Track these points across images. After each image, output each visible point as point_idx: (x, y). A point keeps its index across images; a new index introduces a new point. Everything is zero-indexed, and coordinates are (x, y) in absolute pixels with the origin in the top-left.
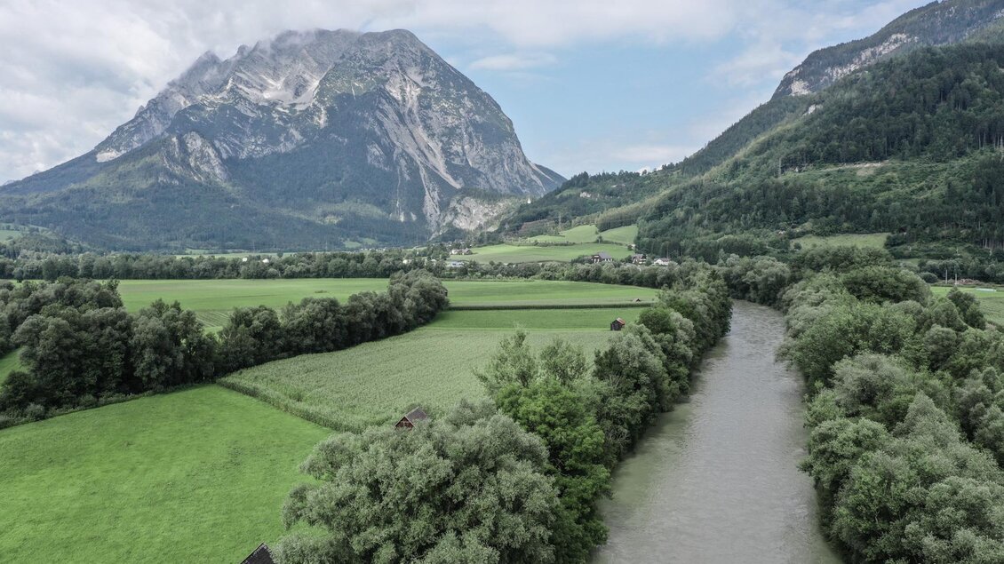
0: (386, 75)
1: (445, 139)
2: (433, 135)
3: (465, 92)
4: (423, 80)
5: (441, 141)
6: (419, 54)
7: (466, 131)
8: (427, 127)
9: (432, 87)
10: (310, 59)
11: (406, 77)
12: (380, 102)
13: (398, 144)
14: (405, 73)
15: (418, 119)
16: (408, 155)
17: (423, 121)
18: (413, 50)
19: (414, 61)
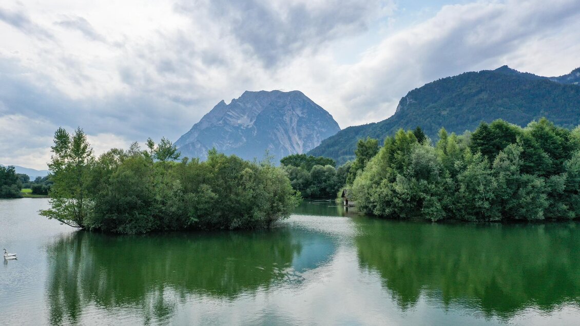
0: (284, 112)
1: (305, 140)
2: (301, 138)
3: (318, 119)
4: (302, 113)
5: (304, 141)
6: (302, 102)
7: (316, 136)
8: (299, 135)
9: (304, 116)
10: (259, 105)
11: (294, 113)
12: (277, 125)
13: (282, 143)
14: (294, 110)
15: (296, 131)
16: (285, 148)
17: (298, 132)
18: (300, 100)
19: (300, 104)
